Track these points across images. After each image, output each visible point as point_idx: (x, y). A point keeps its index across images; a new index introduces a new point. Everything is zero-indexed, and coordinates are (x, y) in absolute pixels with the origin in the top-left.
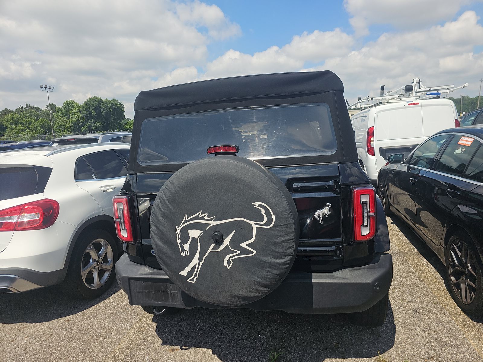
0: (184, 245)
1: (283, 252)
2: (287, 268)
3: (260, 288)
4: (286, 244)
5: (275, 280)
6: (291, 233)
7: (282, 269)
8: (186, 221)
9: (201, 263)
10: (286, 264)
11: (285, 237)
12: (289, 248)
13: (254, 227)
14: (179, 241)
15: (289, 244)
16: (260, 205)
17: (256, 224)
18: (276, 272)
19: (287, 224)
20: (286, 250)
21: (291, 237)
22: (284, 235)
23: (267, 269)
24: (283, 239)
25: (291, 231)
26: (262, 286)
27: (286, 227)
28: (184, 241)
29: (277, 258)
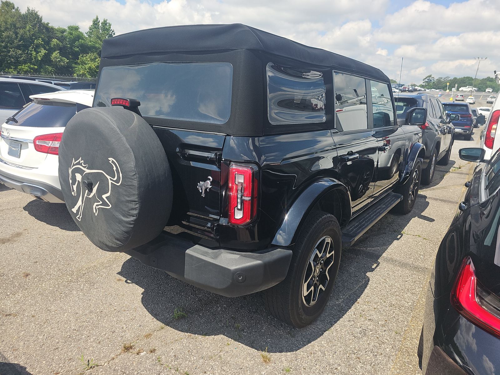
0: (73, 186)
1: (127, 212)
2: (132, 228)
3: (114, 240)
4: (130, 205)
5: (123, 236)
6: (134, 195)
7: (127, 227)
8: (74, 165)
9: (83, 205)
10: (131, 224)
11: (129, 197)
12: (133, 209)
13: (110, 182)
14: (71, 181)
15: (133, 205)
16: (113, 162)
17: (111, 179)
18: (124, 229)
19: (130, 185)
20: (130, 210)
21: (134, 199)
22: (128, 195)
23: (117, 224)
24: (128, 199)
25: (134, 192)
26: (116, 239)
27: (130, 188)
28: (74, 183)
29: (124, 216)
